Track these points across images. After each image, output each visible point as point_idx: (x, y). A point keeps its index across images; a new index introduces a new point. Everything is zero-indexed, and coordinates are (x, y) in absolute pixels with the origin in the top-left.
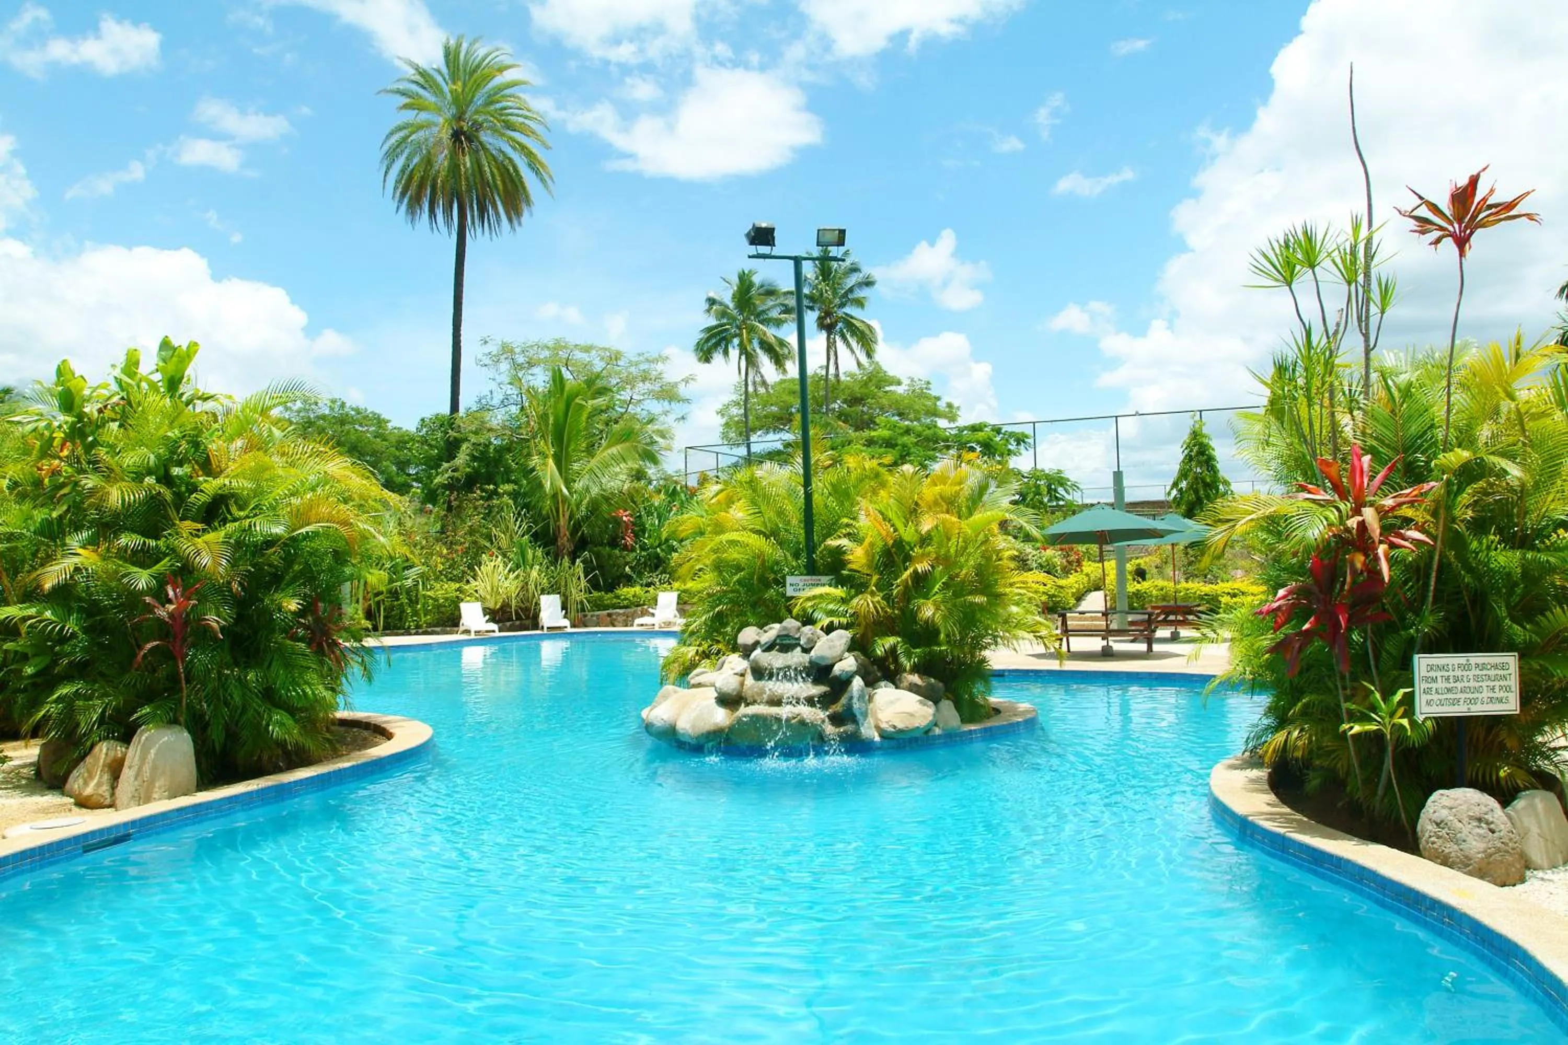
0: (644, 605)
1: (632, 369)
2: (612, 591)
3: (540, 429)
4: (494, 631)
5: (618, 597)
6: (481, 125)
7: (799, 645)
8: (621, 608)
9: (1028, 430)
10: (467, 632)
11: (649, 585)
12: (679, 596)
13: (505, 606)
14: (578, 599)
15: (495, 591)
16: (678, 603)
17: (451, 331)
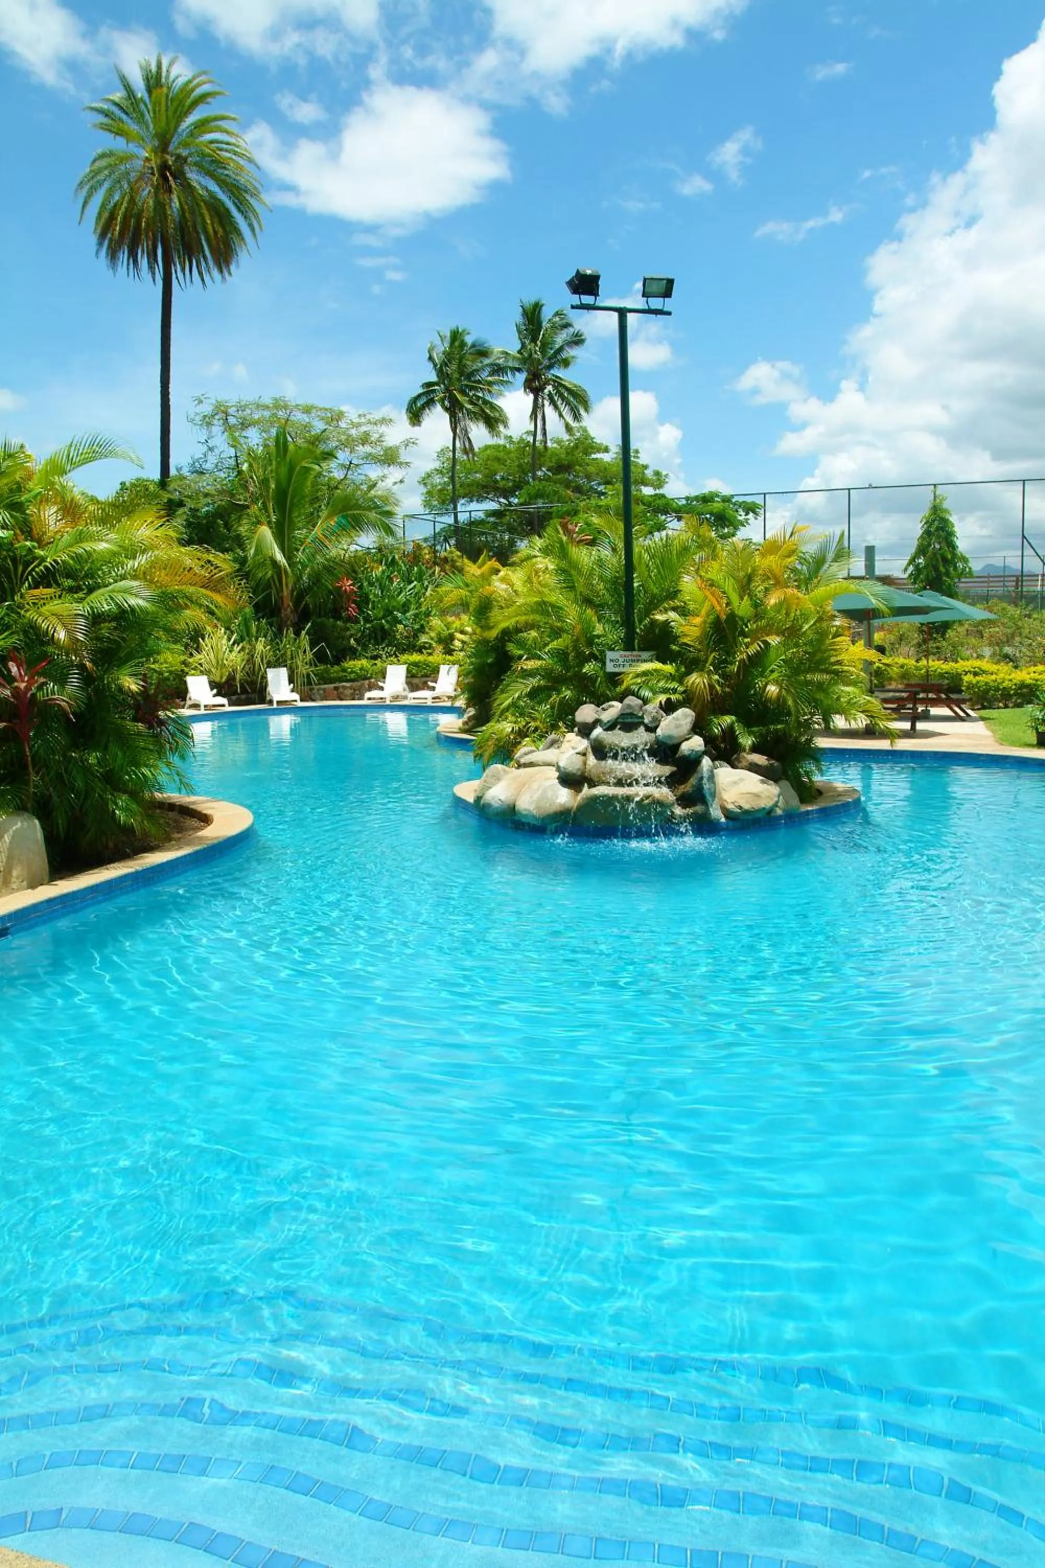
0: (370, 678)
1: (353, 432)
2: (338, 664)
3: (261, 494)
4: (223, 706)
5: (344, 670)
6: (185, 160)
7: (643, 723)
8: (347, 681)
9: (759, 500)
10: (196, 706)
11: (375, 658)
12: (408, 671)
13: (231, 678)
14: (304, 672)
15: (220, 665)
16: (407, 677)
17: (159, 389)
